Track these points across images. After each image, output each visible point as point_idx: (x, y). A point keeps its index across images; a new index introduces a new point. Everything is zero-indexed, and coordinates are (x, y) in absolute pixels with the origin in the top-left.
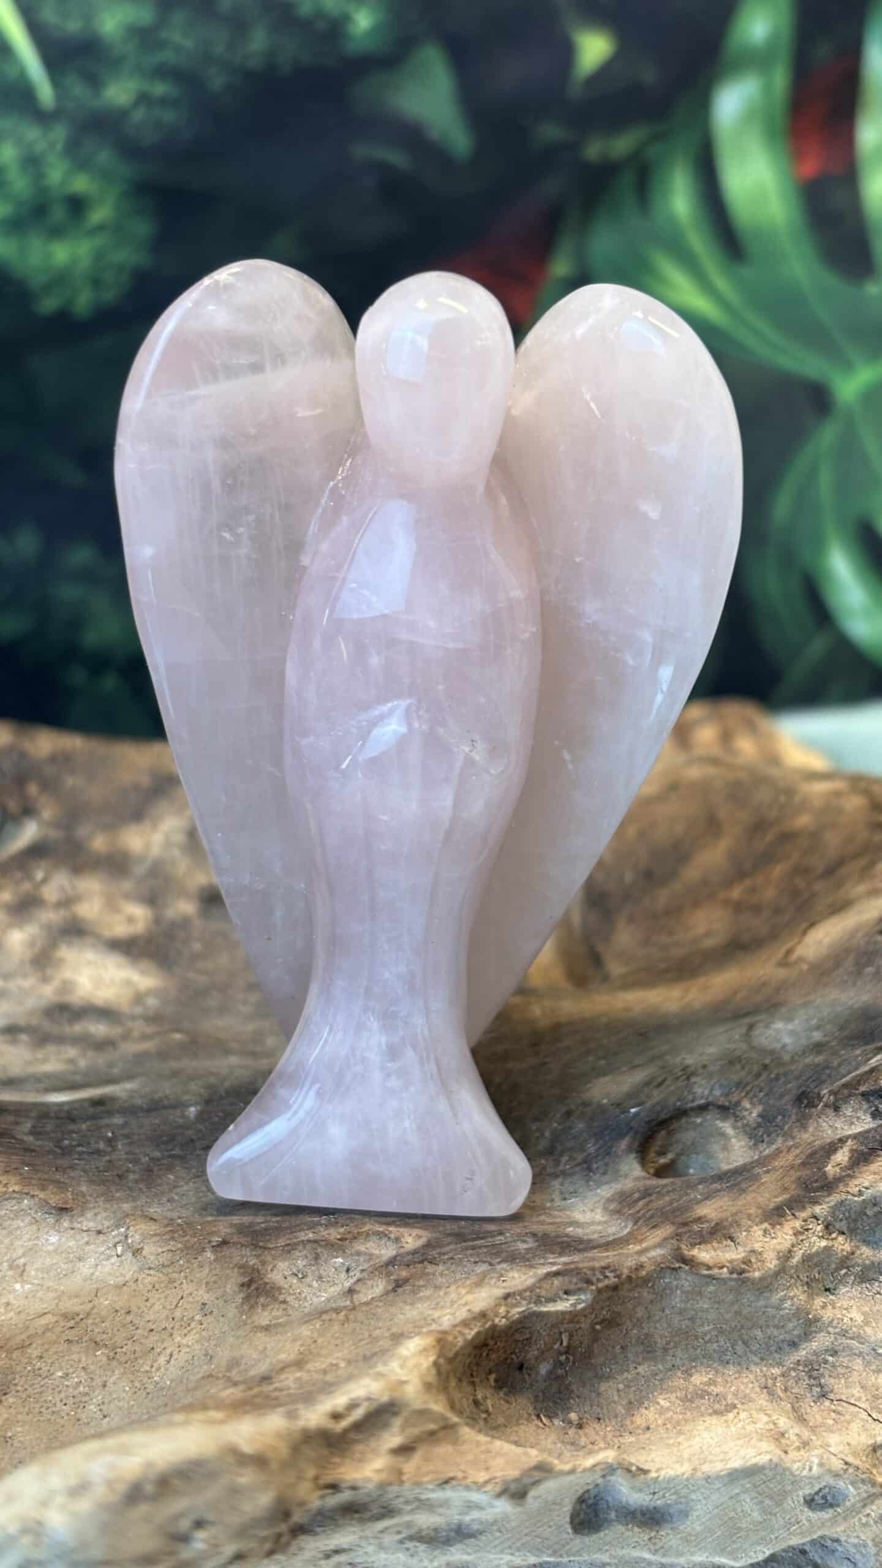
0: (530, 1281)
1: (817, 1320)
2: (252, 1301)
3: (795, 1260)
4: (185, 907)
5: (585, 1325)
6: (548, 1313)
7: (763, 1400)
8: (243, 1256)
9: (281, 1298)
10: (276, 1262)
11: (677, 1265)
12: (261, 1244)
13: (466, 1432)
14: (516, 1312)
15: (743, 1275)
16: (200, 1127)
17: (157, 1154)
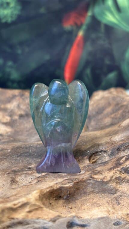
0: (61, 181)
1: (118, 190)
2: (12, 184)
3: (114, 178)
4: (16, 117)
5: (72, 189)
6: (65, 187)
7: (107, 205)
8: (12, 176)
9: (18, 183)
10: (18, 177)
11: (90, 178)
12: (16, 174)
13: (45, 209)
14: (58, 186)
15: (103, 181)
16: (10, 153)
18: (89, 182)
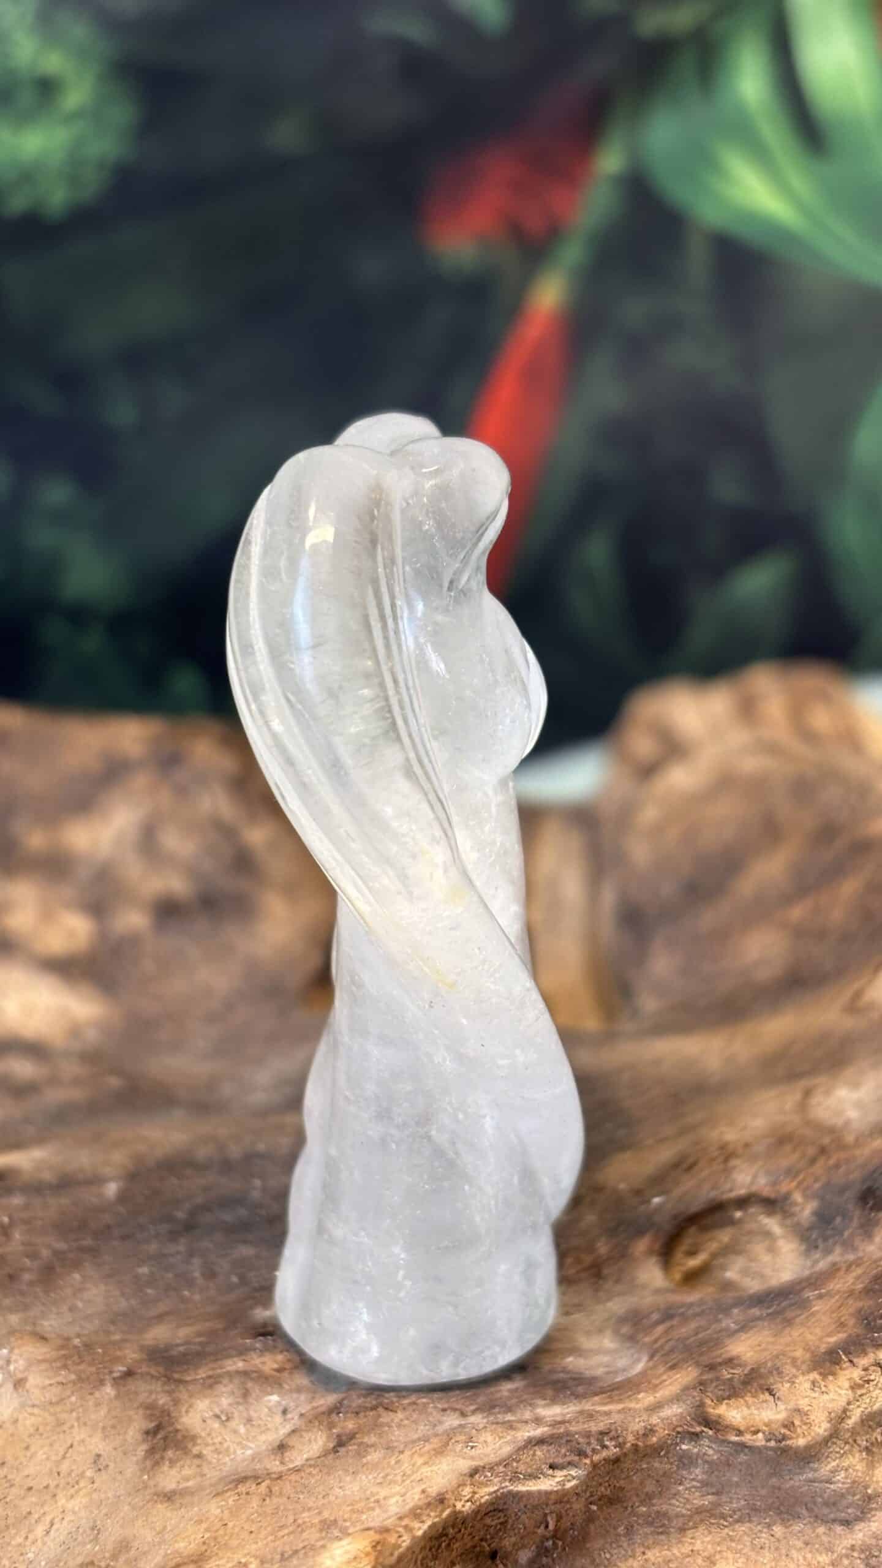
0: (507, 1450)
2: (157, 1456)
3: (851, 1422)
4: (135, 920)
5: (578, 1506)
6: (529, 1494)
8: (151, 1392)
9: (195, 1450)
10: (193, 1400)
11: (698, 1429)
12: (176, 1376)
14: (485, 1493)
15: (784, 1443)
16: (121, 1209)
17: (61, 1246)
18: (685, 1455)
